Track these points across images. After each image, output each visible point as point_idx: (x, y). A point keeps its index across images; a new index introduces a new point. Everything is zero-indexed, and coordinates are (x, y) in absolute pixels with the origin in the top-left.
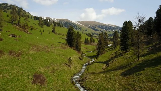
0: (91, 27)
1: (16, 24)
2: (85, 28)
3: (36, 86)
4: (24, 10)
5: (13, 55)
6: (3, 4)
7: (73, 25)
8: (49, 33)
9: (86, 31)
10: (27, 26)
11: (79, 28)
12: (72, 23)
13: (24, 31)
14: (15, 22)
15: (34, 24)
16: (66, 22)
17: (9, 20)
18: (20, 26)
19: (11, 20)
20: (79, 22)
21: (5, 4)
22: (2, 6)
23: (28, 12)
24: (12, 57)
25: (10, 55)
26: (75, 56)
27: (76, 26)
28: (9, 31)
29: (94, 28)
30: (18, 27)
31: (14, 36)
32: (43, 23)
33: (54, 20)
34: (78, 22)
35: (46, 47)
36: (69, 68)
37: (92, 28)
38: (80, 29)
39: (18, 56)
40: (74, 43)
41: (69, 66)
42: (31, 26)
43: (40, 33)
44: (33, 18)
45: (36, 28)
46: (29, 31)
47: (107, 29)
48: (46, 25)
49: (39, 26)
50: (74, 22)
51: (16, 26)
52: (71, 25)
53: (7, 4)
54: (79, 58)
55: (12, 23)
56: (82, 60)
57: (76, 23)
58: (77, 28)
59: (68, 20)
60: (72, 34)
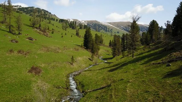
0: (124, 28)
1: (37, 28)
2: (117, 29)
3: (31, 75)
4: (50, 13)
5: (21, 53)
6: (29, 7)
7: (103, 27)
8: (72, 36)
9: (118, 32)
10: (48, 29)
11: (109, 30)
12: (102, 25)
13: (44, 34)
14: (36, 26)
15: (57, 27)
16: (96, 24)
17: (31, 24)
18: (41, 30)
19: (33, 24)
20: (110, 23)
21: (31, 7)
22: (28, 9)
23: (54, 15)
24: (20, 54)
25: (19, 53)
26: (84, 57)
27: (107, 28)
28: (28, 35)
29: (128, 29)
30: (38, 31)
31: (31, 39)
32: (68, 25)
33: (82, 22)
34: (108, 23)
35: (58, 48)
36: (72, 66)
37: (125, 30)
38: (110, 32)
39: (26, 54)
40: (90, 45)
41: (72, 64)
42: (53, 29)
43: (62, 36)
44: (58, 21)
45: (58, 31)
46: (50, 34)
47: (143, 30)
48: (71, 28)
49: (63, 29)
50: (104, 23)
51: (36, 29)
52: (100, 27)
53: (33, 7)
54: (89, 59)
55: (32, 27)
56: (92, 61)
57: (106, 24)
58: (108, 30)
59: (97, 21)
60: (88, 36)
